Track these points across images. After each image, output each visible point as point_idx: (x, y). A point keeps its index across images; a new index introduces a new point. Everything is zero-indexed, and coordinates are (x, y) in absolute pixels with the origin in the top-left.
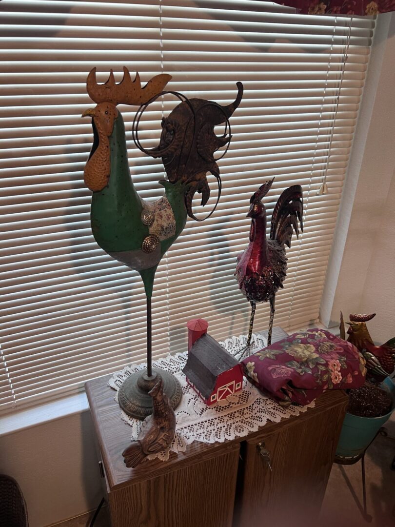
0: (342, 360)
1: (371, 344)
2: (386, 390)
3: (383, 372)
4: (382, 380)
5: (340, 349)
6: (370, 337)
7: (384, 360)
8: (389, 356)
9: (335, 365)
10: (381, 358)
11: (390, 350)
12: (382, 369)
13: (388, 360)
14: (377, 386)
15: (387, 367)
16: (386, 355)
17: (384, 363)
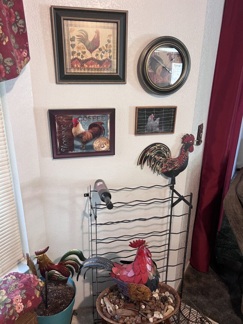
0: (22, 293)
1: (52, 264)
2: (70, 286)
3: (64, 278)
4: (67, 282)
5: (22, 285)
6: (50, 261)
7: (62, 271)
8: (64, 267)
9: (17, 300)
10: (61, 270)
11: (64, 263)
12: (63, 276)
13: (65, 269)
14: (65, 286)
15: (66, 273)
16: (63, 268)
17: (64, 272)
